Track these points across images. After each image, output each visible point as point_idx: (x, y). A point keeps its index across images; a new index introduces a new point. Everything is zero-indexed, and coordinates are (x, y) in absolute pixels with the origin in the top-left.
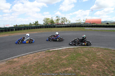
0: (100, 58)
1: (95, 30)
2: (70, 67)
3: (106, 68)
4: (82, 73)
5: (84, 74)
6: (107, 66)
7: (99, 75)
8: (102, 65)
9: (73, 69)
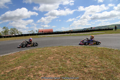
0: (55, 52)
1: (48, 37)
2: (20, 65)
3: (63, 57)
4: (36, 67)
5: (40, 67)
6: (63, 55)
7: (57, 63)
8: (59, 56)
9: (24, 66)
